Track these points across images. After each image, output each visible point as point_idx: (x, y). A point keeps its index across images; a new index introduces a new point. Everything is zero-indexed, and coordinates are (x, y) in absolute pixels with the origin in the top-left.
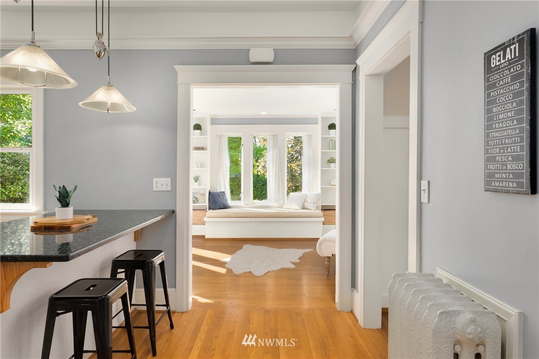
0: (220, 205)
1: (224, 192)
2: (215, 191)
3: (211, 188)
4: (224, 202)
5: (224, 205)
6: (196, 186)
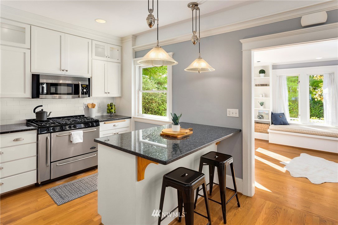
0: (281, 122)
1: (283, 114)
2: (276, 113)
3: (273, 110)
4: (284, 120)
5: (283, 123)
6: (261, 108)
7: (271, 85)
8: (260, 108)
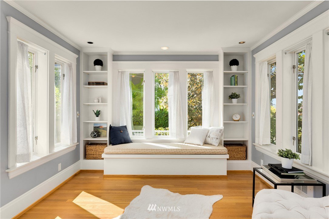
1: (125, 127)
5: (125, 140)
6: (97, 120)
7: (109, 82)
8: (95, 120)
